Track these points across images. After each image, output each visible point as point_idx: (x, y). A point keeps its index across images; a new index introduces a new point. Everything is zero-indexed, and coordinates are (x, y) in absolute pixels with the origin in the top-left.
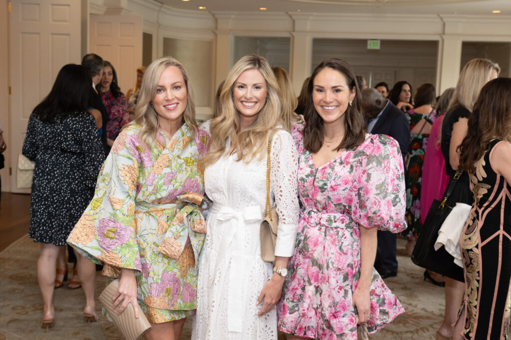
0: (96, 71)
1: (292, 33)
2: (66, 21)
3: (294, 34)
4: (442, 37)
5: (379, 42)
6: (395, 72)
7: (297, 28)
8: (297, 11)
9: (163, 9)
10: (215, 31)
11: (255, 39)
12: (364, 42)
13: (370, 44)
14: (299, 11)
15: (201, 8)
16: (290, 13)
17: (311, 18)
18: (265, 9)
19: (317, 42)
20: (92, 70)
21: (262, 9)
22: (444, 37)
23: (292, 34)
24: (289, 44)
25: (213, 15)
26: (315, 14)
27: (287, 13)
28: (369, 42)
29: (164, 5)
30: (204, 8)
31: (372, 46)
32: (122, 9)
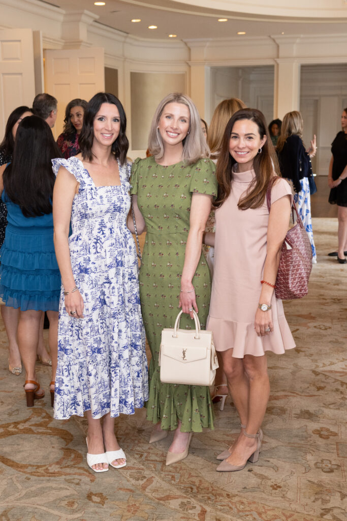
0: (47, 112)
1: (276, 59)
2: (17, 59)
3: (279, 61)
7: (281, 54)
8: (281, 33)
9: (128, 40)
10: (188, 62)
11: (237, 69)
14: (283, 33)
15: (171, 36)
16: (272, 36)
17: (298, 41)
18: (243, 33)
19: (304, 69)
20: (43, 112)
21: (240, 33)
23: (276, 61)
24: (273, 73)
25: (186, 44)
26: (302, 36)
27: (270, 36)
29: (130, 35)
30: (175, 36)
32: (81, 42)
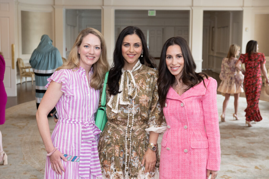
4: (192, 8)
5: (155, 12)
6: (163, 29)
7: (105, 4)
10: (53, 6)
11: (75, 11)
12: (146, 12)
13: (150, 13)
19: (117, 12)
22: (193, 8)
24: (101, 14)
28: (149, 11)
31: (151, 14)
